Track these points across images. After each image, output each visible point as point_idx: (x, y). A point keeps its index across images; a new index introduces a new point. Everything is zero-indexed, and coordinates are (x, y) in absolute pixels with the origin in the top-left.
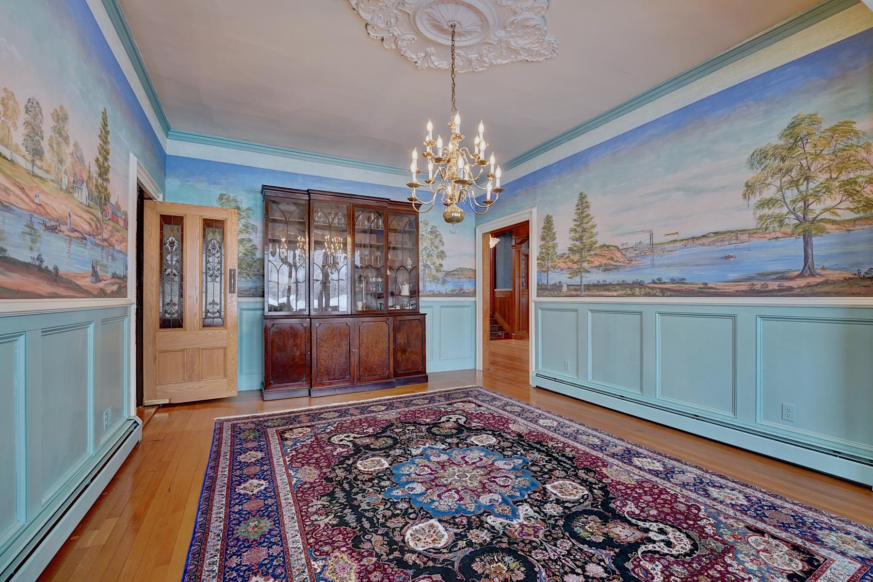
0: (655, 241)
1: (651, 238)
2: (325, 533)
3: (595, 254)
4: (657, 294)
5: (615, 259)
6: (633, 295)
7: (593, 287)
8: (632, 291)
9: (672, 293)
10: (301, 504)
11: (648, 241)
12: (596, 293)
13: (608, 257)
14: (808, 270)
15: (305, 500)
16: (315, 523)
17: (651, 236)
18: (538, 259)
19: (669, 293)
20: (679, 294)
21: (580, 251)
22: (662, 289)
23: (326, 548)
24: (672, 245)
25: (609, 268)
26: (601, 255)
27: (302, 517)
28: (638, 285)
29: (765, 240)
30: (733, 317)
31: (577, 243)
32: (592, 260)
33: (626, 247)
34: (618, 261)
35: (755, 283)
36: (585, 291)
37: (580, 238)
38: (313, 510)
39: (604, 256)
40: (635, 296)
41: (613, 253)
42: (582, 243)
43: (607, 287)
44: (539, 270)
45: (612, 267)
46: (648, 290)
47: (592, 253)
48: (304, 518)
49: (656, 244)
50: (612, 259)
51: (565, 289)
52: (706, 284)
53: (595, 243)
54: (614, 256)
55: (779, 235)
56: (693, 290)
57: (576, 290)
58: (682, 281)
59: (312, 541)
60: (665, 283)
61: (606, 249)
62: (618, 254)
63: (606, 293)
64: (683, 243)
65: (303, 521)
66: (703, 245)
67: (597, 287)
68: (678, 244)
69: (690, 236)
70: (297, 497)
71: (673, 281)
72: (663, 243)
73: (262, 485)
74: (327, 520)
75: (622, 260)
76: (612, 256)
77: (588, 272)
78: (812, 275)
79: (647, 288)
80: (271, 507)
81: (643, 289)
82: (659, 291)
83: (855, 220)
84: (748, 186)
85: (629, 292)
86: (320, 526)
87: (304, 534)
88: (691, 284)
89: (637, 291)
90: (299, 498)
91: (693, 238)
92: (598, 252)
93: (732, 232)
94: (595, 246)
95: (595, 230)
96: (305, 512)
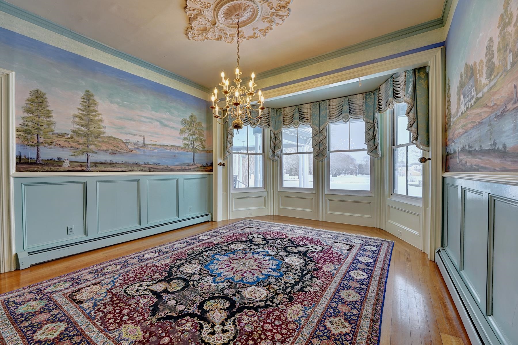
0: (146, 143)
1: (144, 140)
2: (323, 277)
3: (103, 141)
4: (147, 170)
5: (120, 148)
6: (133, 170)
7: (101, 165)
8: (132, 168)
9: (154, 170)
10: (320, 294)
11: (142, 142)
12: (103, 169)
13: (114, 145)
14: (194, 164)
15: (316, 295)
16: (322, 282)
17: (144, 139)
18: (17, 130)
19: (153, 170)
20: (157, 170)
21: (87, 135)
22: (149, 168)
23: (327, 273)
24: (154, 146)
25: (115, 152)
26: (109, 143)
27: (325, 288)
28: (136, 165)
29: (185, 152)
30: (177, 180)
31: (82, 128)
32: (100, 144)
33: (128, 141)
34: (122, 149)
35: (182, 166)
36: (92, 167)
37: (87, 126)
38: (318, 288)
39: (112, 144)
40: (134, 171)
41: (118, 144)
42: (88, 129)
43: (114, 165)
44: (20, 142)
45: (118, 152)
46: (142, 168)
47: (99, 139)
48: (325, 287)
49: (146, 144)
50: (118, 147)
51: (67, 164)
52: (168, 166)
53: (104, 133)
54: (119, 146)
55: (188, 151)
56: (163, 169)
57: (81, 166)
58: (158, 164)
59: (329, 278)
60: (150, 165)
61: (113, 140)
62: (123, 145)
63: (113, 169)
64: (159, 146)
65: (326, 286)
66: (167, 149)
67: (104, 165)
68: (157, 147)
69: (162, 144)
70: (318, 299)
71: (154, 164)
72: (150, 145)
73: (330, 322)
74: (317, 281)
75: (125, 149)
76: (118, 145)
77: (95, 153)
78: (195, 165)
79: (141, 167)
80: (335, 301)
81: (139, 167)
82: (148, 168)
83: (202, 150)
84: (181, 131)
85: (130, 169)
86: (322, 281)
87: (330, 281)
88: (162, 166)
89: (135, 168)
90: (317, 298)
91: (163, 145)
92: (105, 140)
93: (176, 146)
94: (103, 135)
95: (102, 124)
96: (322, 289)
